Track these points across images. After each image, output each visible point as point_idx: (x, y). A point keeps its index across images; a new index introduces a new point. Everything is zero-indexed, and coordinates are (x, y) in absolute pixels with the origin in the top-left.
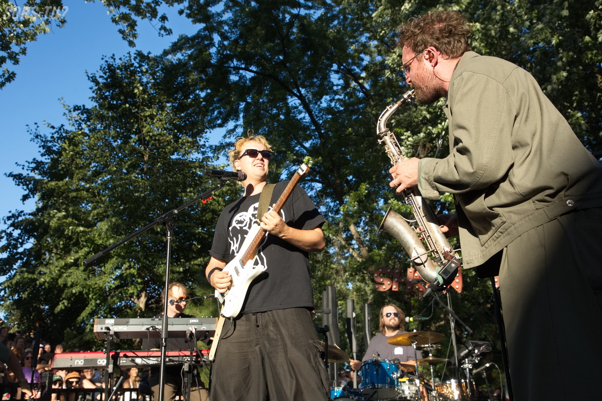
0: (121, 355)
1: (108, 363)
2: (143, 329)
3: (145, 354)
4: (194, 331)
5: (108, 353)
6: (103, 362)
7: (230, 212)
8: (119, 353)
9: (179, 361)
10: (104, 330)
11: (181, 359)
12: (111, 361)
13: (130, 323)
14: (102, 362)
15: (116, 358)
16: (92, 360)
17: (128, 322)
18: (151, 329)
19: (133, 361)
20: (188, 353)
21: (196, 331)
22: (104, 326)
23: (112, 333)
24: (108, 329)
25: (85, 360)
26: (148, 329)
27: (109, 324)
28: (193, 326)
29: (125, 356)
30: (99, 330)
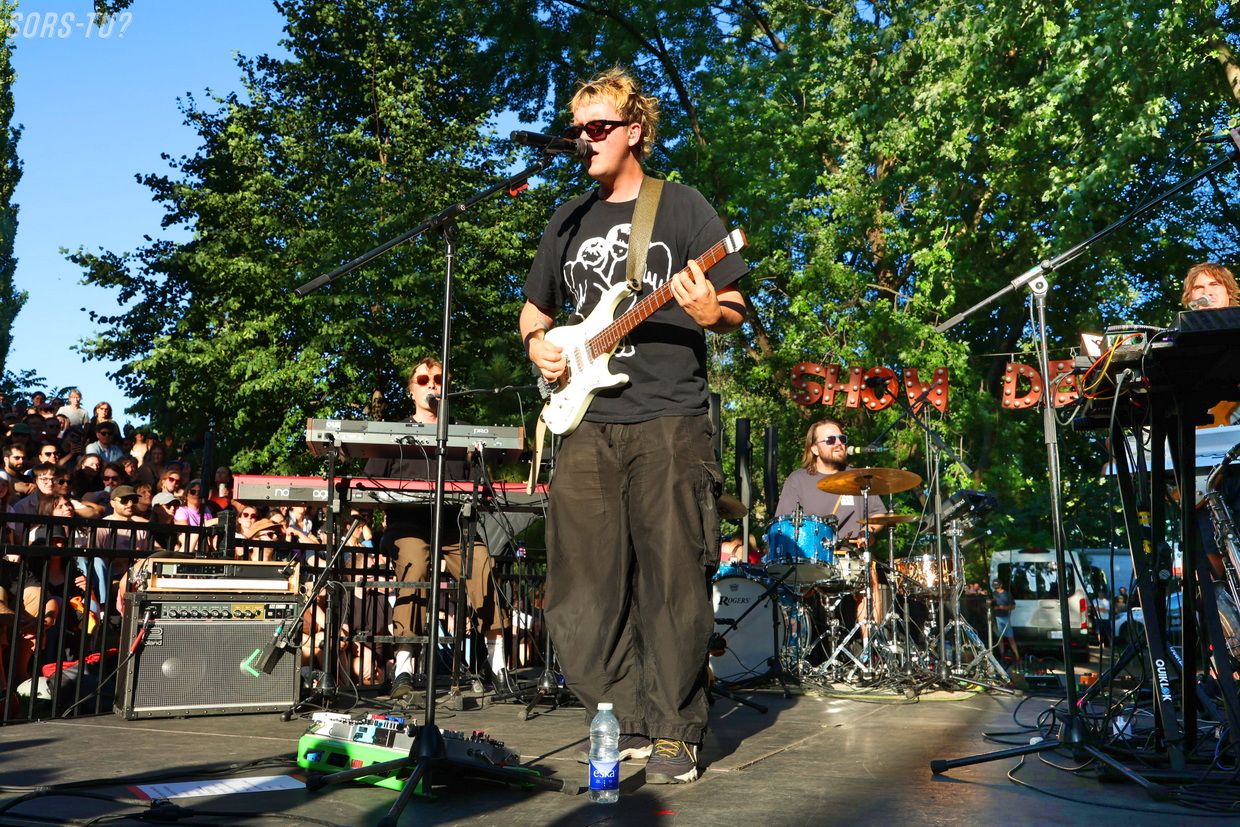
0: (353, 484)
1: (331, 497)
2: (391, 440)
3: (395, 485)
4: (481, 449)
5: (330, 478)
6: (323, 494)
7: (560, 234)
8: (350, 480)
9: (452, 499)
10: (324, 439)
11: (456, 496)
12: (336, 494)
13: (369, 430)
14: (321, 494)
15: (343, 489)
16: (303, 490)
17: (365, 428)
18: (405, 442)
19: (374, 496)
20: (469, 487)
21: (484, 449)
22: (323, 433)
23: (337, 444)
24: (330, 437)
25: (291, 489)
26: (400, 441)
27: (331, 429)
28: (480, 440)
29: (360, 487)
30: (315, 439)
